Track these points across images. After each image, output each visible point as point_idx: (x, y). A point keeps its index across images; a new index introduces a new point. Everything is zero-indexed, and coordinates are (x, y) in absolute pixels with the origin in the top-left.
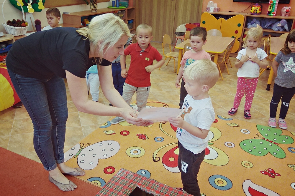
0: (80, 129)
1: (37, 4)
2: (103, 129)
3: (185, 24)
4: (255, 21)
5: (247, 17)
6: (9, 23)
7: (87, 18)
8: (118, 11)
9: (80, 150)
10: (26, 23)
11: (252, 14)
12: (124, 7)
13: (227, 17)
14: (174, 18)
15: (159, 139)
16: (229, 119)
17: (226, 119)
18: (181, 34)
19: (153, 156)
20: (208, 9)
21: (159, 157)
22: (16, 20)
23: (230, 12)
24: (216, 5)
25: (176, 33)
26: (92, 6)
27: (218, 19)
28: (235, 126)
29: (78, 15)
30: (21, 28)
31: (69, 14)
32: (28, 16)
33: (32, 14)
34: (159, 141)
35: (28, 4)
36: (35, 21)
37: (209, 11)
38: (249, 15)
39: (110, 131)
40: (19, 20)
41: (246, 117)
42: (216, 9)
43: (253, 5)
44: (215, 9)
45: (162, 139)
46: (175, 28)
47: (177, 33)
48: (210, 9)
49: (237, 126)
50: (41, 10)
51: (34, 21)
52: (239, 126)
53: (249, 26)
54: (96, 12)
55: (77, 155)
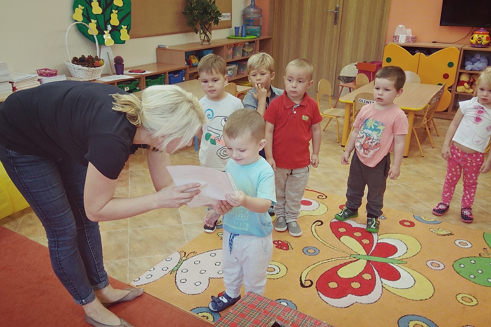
0: (181, 229)
1: (119, 32)
3: (356, 64)
4: (478, 58)
5: (465, 51)
6: (76, 61)
7: (194, 53)
8: (244, 43)
10: (101, 61)
11: (472, 45)
12: (253, 37)
13: (428, 51)
14: (336, 53)
15: (311, 251)
16: (435, 223)
17: (429, 223)
18: (349, 80)
19: (301, 278)
20: (396, 38)
21: (311, 281)
22: (87, 57)
23: (433, 42)
24: (409, 32)
25: (339, 78)
26: (203, 35)
27: (413, 54)
28: (445, 234)
29: (180, 49)
30: (93, 68)
31: (167, 47)
32: (104, 51)
33: (110, 48)
34: (310, 254)
35: (105, 32)
36: (115, 59)
37: (398, 41)
38: (468, 47)
40: (90, 57)
41: (465, 219)
42: (410, 38)
43: (476, 31)
44: (407, 38)
45: (316, 252)
46: (339, 69)
47: (341, 78)
48: (400, 37)
49: (448, 235)
50: (124, 42)
51: (113, 58)
52: (451, 234)
53: (469, 66)
54: (210, 44)
55: (175, 269)
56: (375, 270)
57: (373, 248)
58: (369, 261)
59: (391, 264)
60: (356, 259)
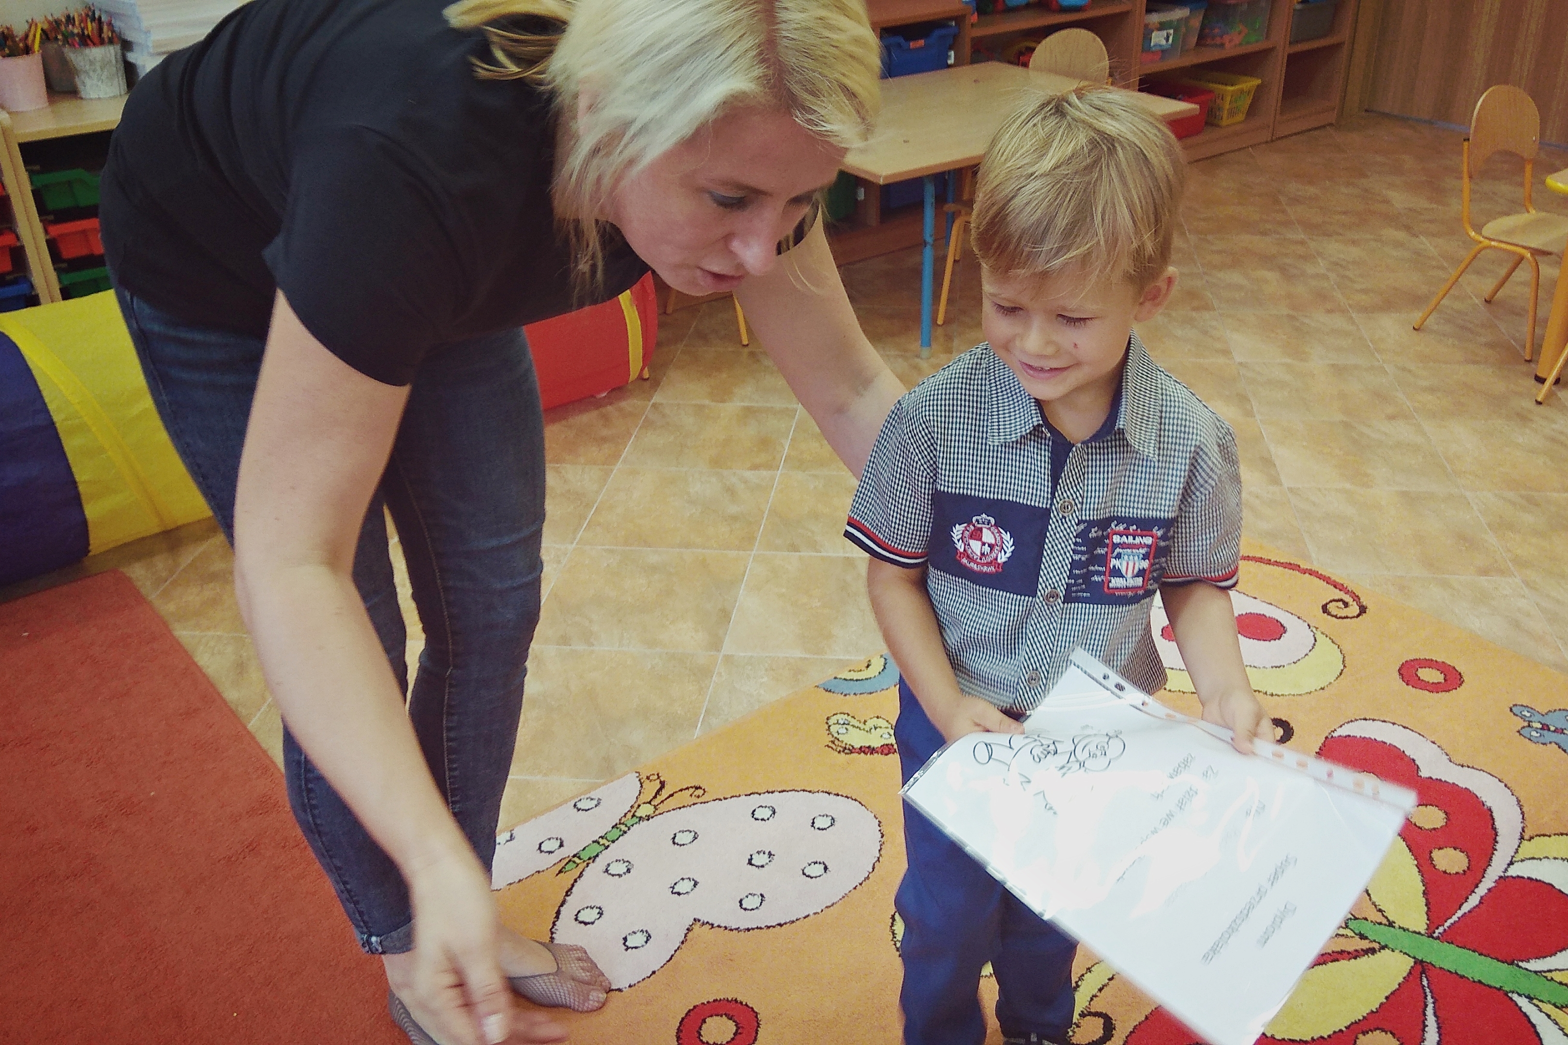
0: (703, 673)
2: (836, 702)
9: (621, 828)
39: (870, 723)
55: (585, 856)
56: (1431, 1021)
57: (1474, 900)
58: (1421, 967)
59: (1522, 1002)
60: (1365, 944)
